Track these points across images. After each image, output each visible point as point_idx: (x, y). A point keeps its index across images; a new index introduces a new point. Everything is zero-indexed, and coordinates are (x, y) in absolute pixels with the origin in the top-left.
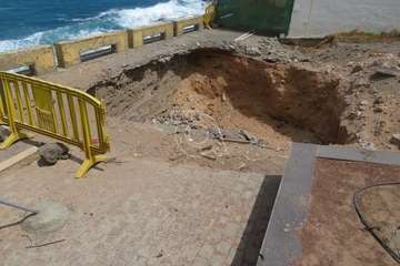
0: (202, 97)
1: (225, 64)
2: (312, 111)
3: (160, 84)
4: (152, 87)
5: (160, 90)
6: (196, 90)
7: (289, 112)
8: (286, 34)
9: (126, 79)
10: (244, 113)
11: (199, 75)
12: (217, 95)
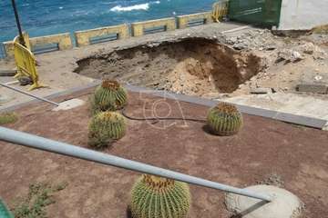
0: (193, 77)
3: (152, 63)
4: (144, 65)
6: (189, 71)
8: (277, 27)
9: (116, 56)
11: (192, 60)
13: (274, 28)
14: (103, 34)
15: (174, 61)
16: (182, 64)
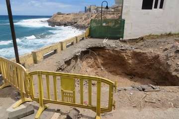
1: (101, 53)
2: (147, 69)
5: (76, 68)
7: (136, 71)
8: (123, 38)
10: (113, 74)
12: (99, 67)
13: (121, 39)
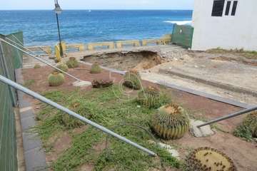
3: (124, 61)
4: (119, 62)
9: (105, 56)
13: (189, 49)
14: (101, 45)
15: (137, 61)
16: (139, 65)
